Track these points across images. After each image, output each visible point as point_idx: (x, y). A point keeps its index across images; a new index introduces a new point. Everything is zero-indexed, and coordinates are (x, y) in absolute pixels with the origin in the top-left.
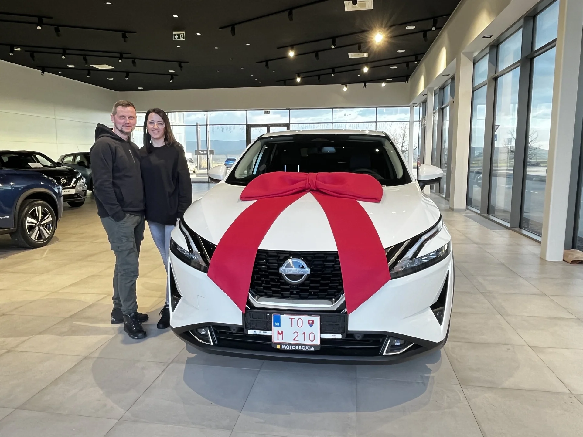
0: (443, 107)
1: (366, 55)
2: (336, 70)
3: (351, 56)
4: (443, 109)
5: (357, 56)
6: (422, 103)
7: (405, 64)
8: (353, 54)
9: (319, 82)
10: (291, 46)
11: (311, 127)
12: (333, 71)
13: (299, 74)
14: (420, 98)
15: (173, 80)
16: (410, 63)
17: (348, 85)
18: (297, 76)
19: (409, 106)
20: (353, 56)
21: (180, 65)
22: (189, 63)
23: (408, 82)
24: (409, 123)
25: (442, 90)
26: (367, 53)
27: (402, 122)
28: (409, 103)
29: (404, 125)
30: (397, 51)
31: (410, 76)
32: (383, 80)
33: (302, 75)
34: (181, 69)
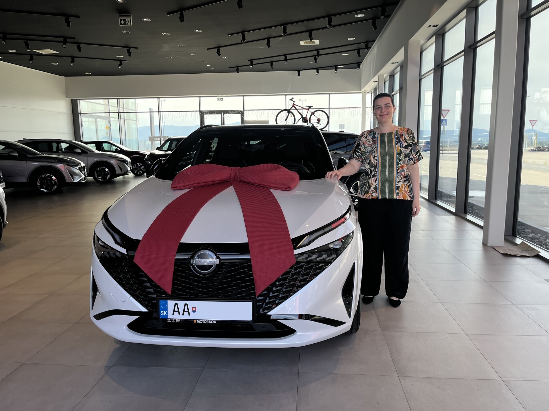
1: (317, 42)
2: (288, 57)
3: (302, 43)
5: (307, 43)
6: (373, 89)
7: (356, 51)
8: (304, 41)
9: (272, 68)
10: (242, 32)
11: (265, 114)
12: (286, 57)
13: (251, 61)
14: (372, 85)
15: (122, 65)
16: (360, 50)
17: (300, 72)
18: (249, 62)
19: (361, 93)
20: (304, 44)
21: (128, 51)
22: (138, 48)
23: (359, 68)
24: (361, 109)
25: (392, 77)
26: (318, 40)
27: (355, 109)
28: (361, 89)
29: (356, 111)
30: (348, 39)
31: (362, 62)
32: (335, 67)
33: (254, 62)
34: (130, 55)
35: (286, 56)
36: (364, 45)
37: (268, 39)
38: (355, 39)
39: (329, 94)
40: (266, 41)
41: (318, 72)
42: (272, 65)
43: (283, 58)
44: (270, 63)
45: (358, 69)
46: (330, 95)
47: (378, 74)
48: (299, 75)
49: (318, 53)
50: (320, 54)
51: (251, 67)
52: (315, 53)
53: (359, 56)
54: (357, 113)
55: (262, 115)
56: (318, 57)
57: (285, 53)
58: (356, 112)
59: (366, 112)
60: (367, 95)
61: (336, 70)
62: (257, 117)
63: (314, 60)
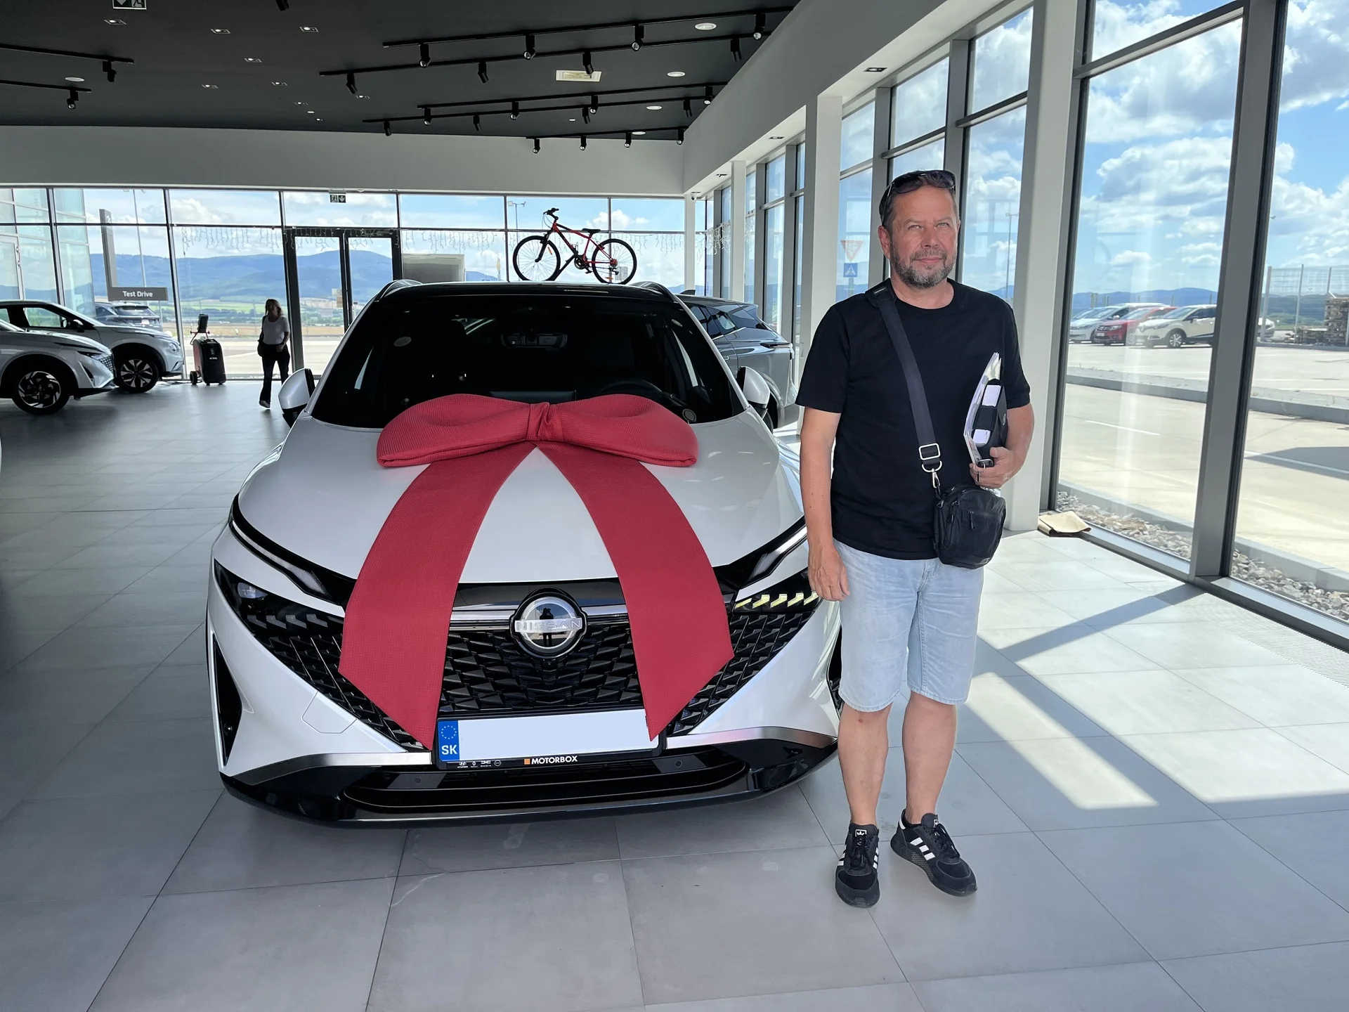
0: (766, 206)
1: (596, 76)
2: (522, 105)
3: (562, 75)
4: (766, 211)
5: (574, 77)
6: (712, 193)
7: (682, 102)
8: (567, 73)
9: (478, 130)
10: (420, 41)
12: (515, 106)
13: (427, 107)
14: (711, 182)
15: (76, 102)
16: (691, 101)
17: (541, 140)
18: (422, 112)
19: (683, 198)
20: (566, 78)
21: (107, 67)
22: (132, 61)
23: (682, 141)
24: (682, 237)
25: (763, 167)
26: (600, 72)
27: (669, 235)
28: (686, 190)
29: (672, 241)
30: (669, 74)
31: (688, 128)
32: (624, 134)
33: (433, 111)
34: (111, 78)
35: (515, 101)
36: (701, 91)
37: (482, 62)
38: (684, 74)
39: (610, 198)
40: (475, 66)
41: (583, 144)
42: (476, 121)
43: (509, 106)
44: (472, 117)
45: (680, 142)
46: (612, 200)
47: (731, 160)
48: (537, 147)
49: (595, 100)
50: (599, 103)
51: (426, 122)
52: (588, 100)
53: (687, 113)
56: (595, 111)
57: (514, 95)
58: (671, 244)
60: (695, 205)
61: (629, 142)
62: (434, 249)
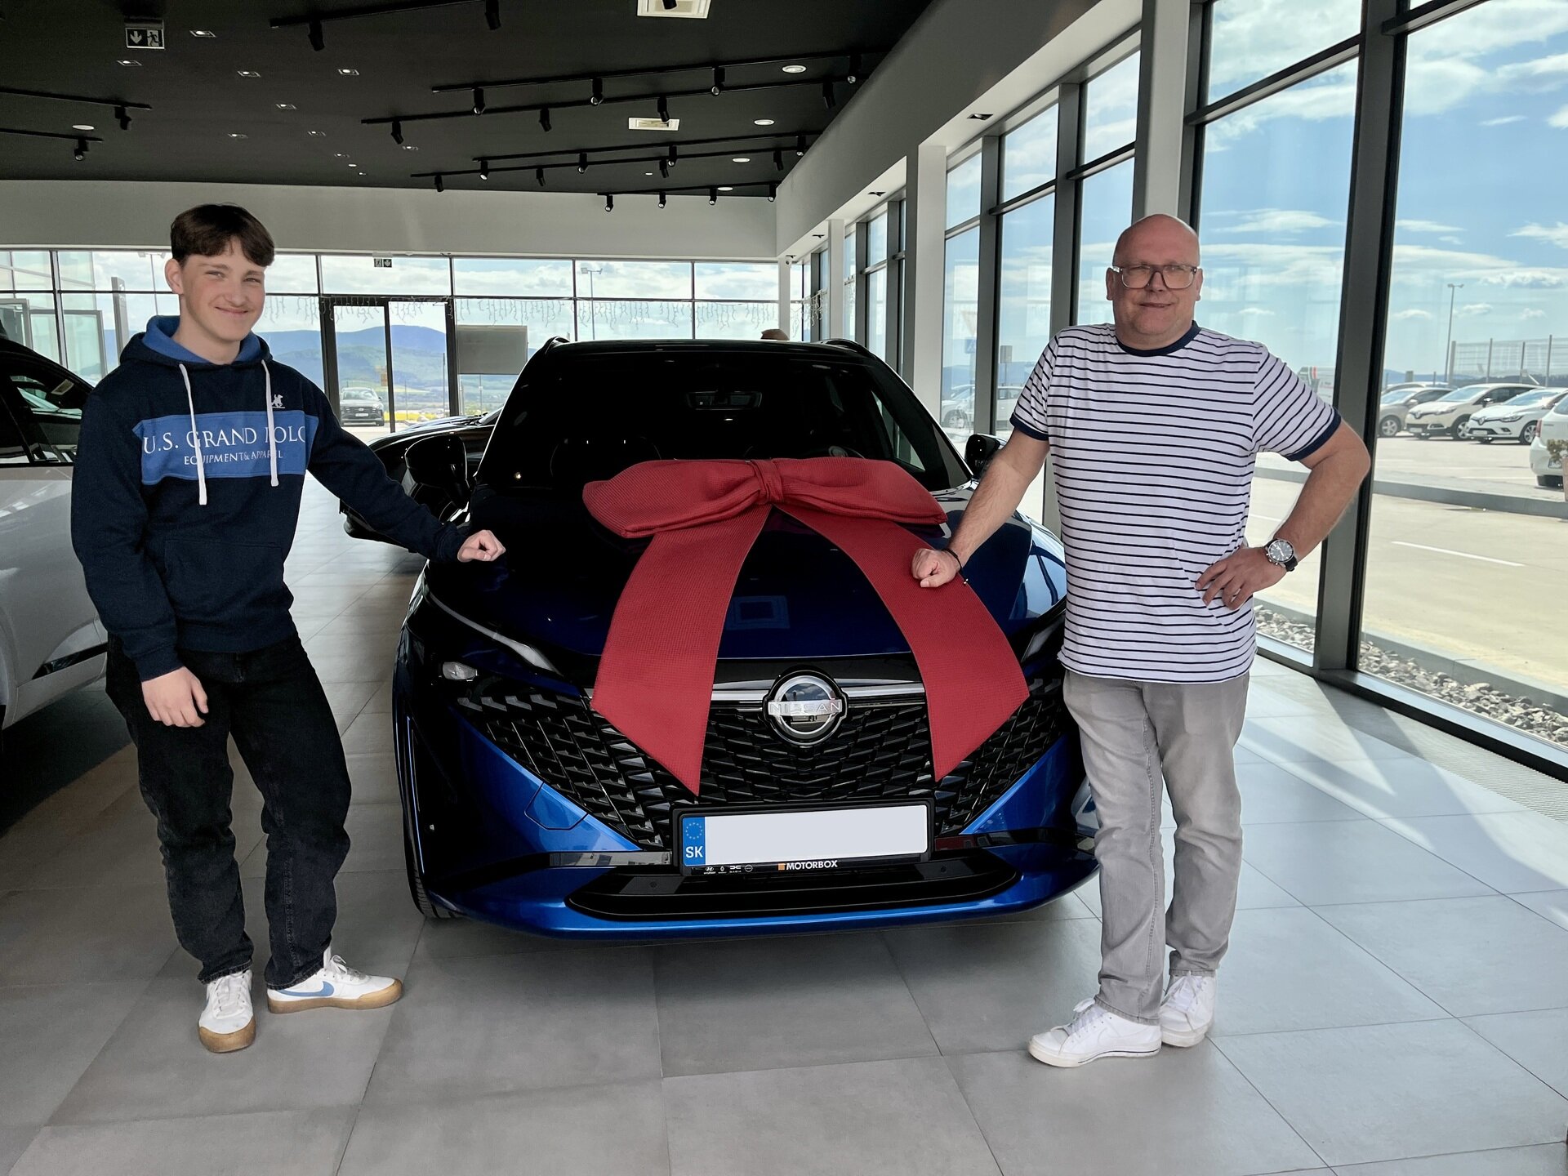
0: (867, 270)
1: (674, 124)
2: (591, 157)
3: (635, 123)
4: (867, 275)
5: (650, 126)
6: (810, 255)
7: (772, 154)
8: (642, 121)
9: (542, 185)
10: (474, 85)
11: (514, 309)
12: (584, 158)
13: (484, 160)
14: (807, 243)
15: (85, 153)
16: (782, 152)
17: (615, 197)
18: (478, 165)
19: (776, 262)
20: (640, 126)
22: (148, 107)
23: (774, 197)
24: (776, 306)
25: (864, 226)
26: (678, 121)
27: (760, 304)
28: (776, 253)
29: (766, 312)
30: (755, 122)
31: (780, 182)
32: (709, 190)
33: (491, 164)
35: (583, 152)
36: (794, 140)
37: (544, 109)
38: (773, 122)
39: (693, 262)
40: (538, 112)
41: (663, 201)
42: (540, 175)
43: (576, 158)
44: (535, 170)
45: (772, 199)
46: (695, 264)
47: (829, 217)
48: (610, 204)
49: (673, 151)
50: (678, 154)
51: (483, 177)
53: (780, 167)
54: (766, 315)
55: (508, 312)
56: (673, 163)
57: (582, 145)
58: (764, 313)
59: (791, 315)
60: (791, 270)
61: (714, 199)
62: (492, 317)
63: (660, 171)
